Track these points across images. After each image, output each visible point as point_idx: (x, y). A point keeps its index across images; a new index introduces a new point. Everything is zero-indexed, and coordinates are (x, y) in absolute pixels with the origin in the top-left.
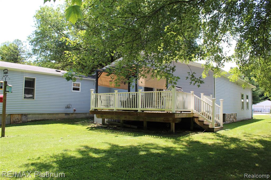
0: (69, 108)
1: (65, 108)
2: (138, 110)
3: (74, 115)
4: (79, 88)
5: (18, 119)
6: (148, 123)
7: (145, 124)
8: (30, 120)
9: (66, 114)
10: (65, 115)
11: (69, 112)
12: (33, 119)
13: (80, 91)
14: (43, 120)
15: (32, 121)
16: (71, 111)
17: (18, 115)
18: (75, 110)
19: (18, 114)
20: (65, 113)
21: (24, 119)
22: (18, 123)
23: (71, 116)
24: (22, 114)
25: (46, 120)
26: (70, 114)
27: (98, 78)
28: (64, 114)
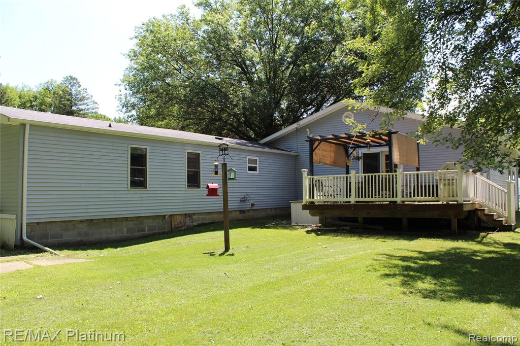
0: (245, 201)
1: (240, 202)
2: (396, 202)
3: (251, 213)
4: (256, 167)
5: (180, 222)
6: (409, 220)
7: (405, 222)
8: (196, 224)
9: (242, 212)
10: (240, 214)
11: (245, 209)
12: (200, 222)
13: (257, 172)
14: (213, 223)
15: (199, 225)
16: (247, 206)
17: (180, 217)
18: (253, 205)
19: (181, 214)
20: (240, 211)
21: (188, 222)
22: (181, 229)
23: (247, 214)
24: (185, 214)
25: (216, 223)
26: (246, 212)
27: (313, 151)
28: (238, 213)
